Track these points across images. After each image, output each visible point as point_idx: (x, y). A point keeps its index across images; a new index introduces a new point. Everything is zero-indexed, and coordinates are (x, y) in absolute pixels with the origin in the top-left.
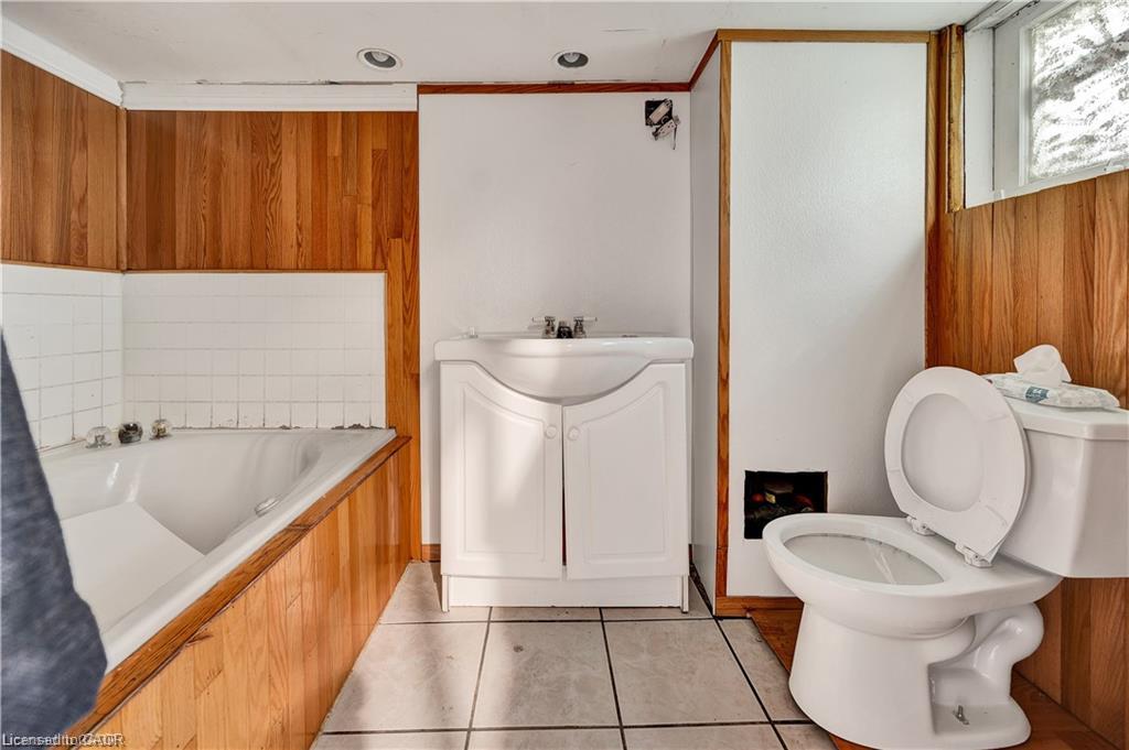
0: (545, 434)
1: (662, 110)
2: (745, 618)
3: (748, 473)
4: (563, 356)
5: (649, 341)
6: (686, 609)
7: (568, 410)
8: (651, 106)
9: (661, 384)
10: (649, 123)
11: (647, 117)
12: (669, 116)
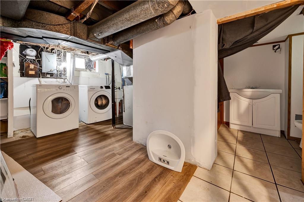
0: (249, 104)
1: (277, 47)
2: (295, 141)
3: (296, 115)
4: (253, 91)
5: (271, 90)
6: (280, 137)
7: (253, 100)
8: (274, 46)
9: (275, 97)
10: (273, 49)
11: (273, 48)
12: (279, 48)
